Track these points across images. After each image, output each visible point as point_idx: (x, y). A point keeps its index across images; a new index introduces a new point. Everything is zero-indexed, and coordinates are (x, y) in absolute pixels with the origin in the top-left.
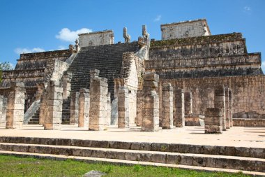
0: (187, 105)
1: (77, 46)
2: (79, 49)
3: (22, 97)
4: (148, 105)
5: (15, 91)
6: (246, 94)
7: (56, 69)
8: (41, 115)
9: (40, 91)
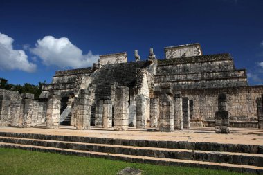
0: (191, 110)
1: (99, 65)
2: (101, 67)
3: (58, 103)
4: (165, 109)
5: (53, 98)
6: (237, 101)
7: (83, 82)
8: (72, 118)
9: (71, 100)
